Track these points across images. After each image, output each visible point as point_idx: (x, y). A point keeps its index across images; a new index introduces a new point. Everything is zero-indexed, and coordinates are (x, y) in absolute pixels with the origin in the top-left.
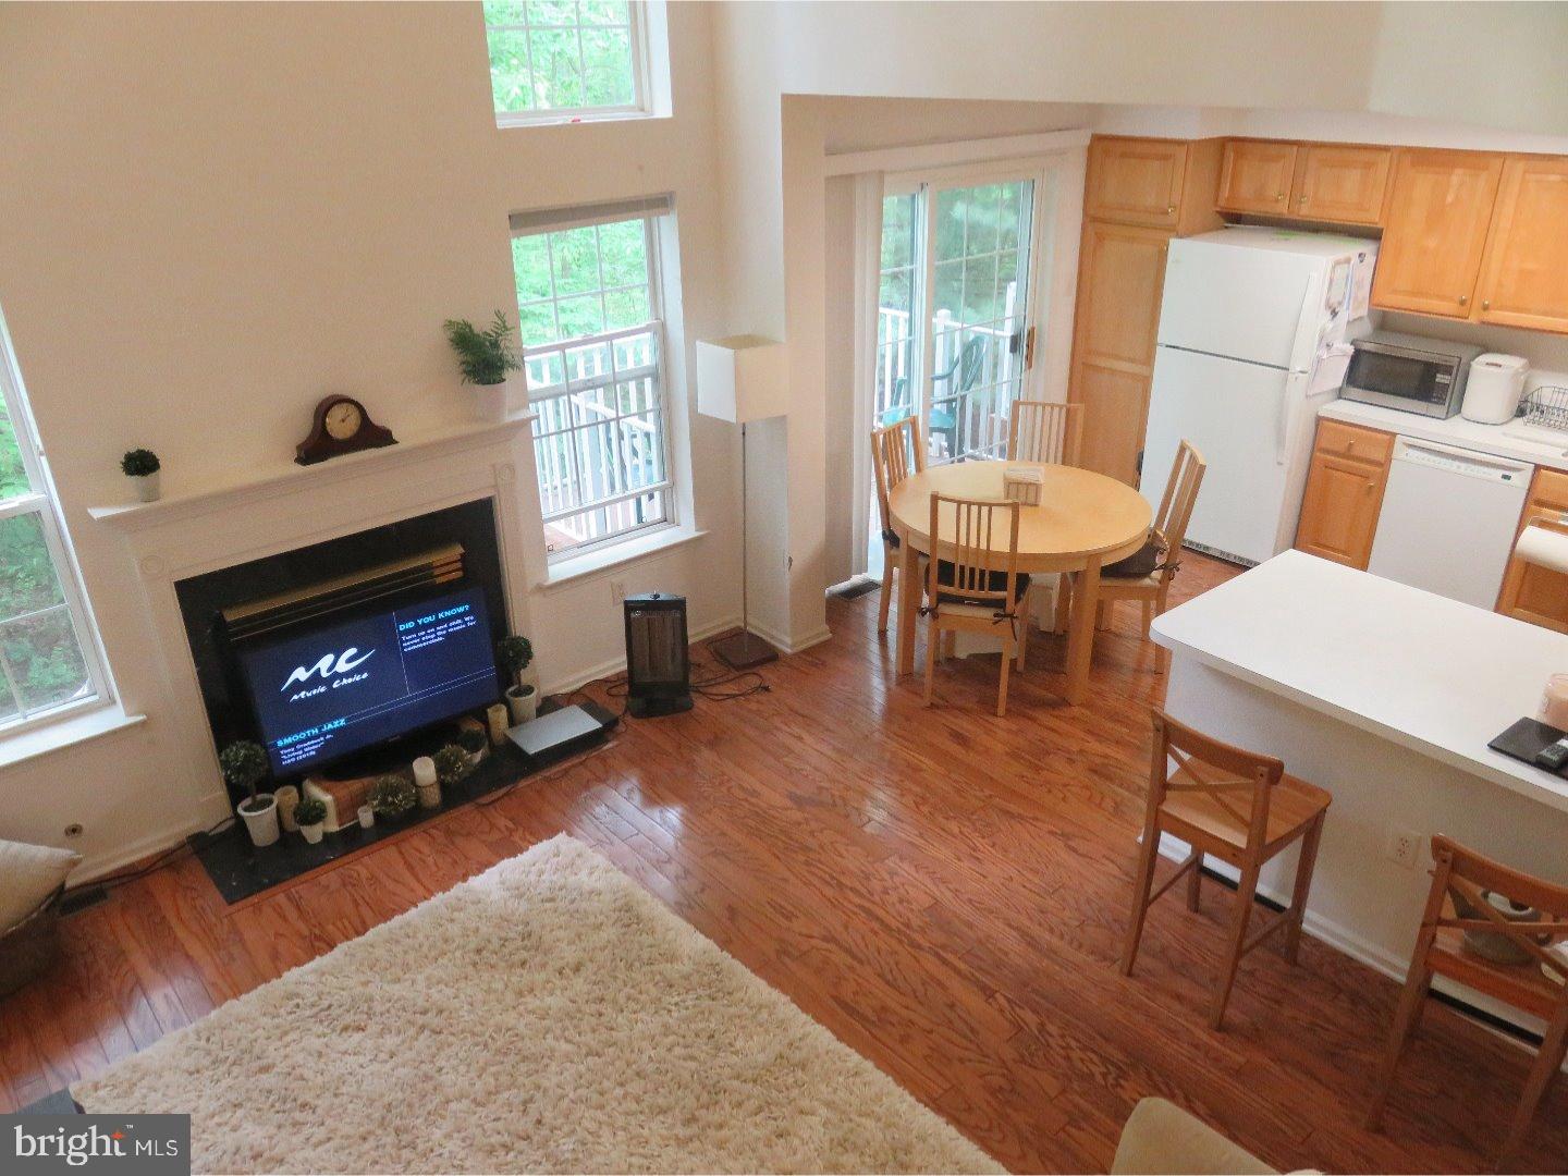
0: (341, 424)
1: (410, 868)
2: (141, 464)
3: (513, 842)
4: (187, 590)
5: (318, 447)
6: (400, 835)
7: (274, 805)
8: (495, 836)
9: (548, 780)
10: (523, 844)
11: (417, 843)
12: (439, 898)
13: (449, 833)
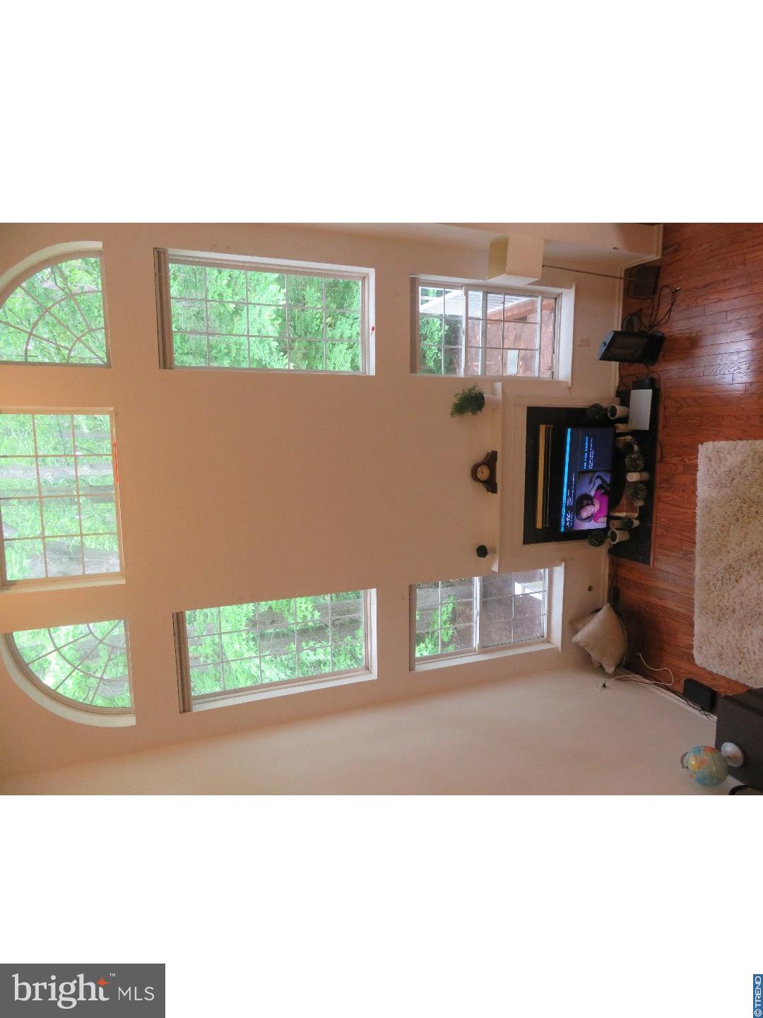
0: (484, 473)
1: (674, 506)
2: (482, 551)
3: (688, 465)
4: (526, 541)
5: (491, 485)
6: (656, 498)
7: (616, 531)
8: (681, 469)
9: (665, 427)
10: (693, 462)
11: (661, 493)
12: (698, 511)
13: (667, 481)
